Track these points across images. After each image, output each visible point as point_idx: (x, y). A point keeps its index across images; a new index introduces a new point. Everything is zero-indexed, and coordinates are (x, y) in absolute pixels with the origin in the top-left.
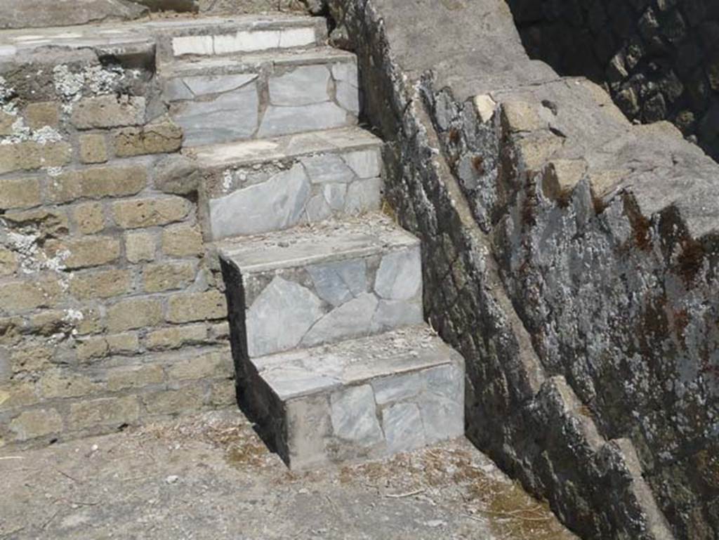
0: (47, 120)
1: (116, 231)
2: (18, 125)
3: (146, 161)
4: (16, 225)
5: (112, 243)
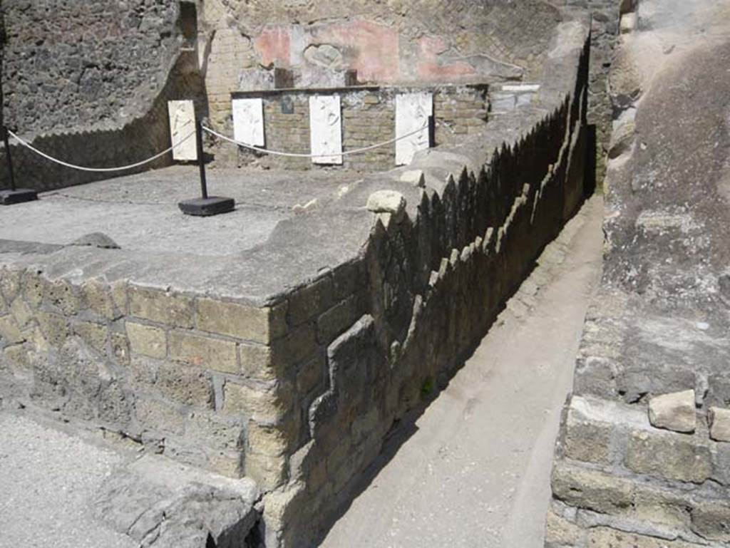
0: (455, 99)
1: (466, 126)
2: (448, 100)
3: (474, 110)
4: (446, 122)
5: (465, 128)
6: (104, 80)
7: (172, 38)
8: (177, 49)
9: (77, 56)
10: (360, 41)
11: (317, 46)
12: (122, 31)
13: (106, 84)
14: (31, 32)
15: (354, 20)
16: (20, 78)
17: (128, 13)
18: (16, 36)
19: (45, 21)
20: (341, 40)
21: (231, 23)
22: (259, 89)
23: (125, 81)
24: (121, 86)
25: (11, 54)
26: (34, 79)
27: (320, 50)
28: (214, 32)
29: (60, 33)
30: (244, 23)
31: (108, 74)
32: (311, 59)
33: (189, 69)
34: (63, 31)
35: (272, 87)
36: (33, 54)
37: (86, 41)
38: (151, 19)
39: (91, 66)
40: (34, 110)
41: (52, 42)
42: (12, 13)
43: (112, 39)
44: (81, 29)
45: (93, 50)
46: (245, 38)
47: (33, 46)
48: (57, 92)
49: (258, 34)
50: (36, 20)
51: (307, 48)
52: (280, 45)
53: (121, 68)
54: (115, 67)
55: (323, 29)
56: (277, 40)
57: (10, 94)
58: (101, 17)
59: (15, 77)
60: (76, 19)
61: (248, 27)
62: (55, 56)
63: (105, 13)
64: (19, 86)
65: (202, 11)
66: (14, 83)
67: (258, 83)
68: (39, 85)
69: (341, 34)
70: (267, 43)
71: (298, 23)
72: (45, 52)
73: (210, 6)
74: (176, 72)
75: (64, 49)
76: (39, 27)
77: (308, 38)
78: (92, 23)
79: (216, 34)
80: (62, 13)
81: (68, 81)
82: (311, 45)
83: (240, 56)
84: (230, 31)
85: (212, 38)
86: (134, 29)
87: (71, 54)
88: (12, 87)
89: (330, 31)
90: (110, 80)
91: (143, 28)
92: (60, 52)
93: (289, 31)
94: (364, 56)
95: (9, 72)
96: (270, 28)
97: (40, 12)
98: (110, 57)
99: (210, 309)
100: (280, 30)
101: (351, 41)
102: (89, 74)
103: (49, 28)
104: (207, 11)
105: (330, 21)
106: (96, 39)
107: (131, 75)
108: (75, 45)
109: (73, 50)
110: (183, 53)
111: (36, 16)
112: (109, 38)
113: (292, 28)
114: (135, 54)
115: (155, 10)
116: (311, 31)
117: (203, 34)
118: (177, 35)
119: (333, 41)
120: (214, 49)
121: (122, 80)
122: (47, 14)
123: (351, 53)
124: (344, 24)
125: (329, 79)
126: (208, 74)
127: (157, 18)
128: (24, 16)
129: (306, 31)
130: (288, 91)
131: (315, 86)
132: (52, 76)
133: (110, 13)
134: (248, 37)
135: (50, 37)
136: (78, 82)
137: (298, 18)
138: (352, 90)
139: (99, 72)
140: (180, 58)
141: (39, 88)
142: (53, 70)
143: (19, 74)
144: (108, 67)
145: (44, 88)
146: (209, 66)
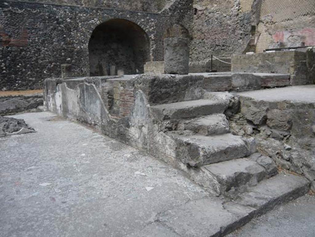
6: (222, 50)
7: (248, 35)
8: (250, 39)
9: (214, 43)
10: (306, 34)
11: (293, 36)
12: (229, 35)
13: (222, 51)
14: (200, 37)
15: (305, 28)
16: (195, 50)
17: (231, 30)
18: (196, 38)
19: (205, 33)
20: (300, 34)
21: (266, 31)
22: (274, 48)
23: (228, 50)
24: (226, 51)
25: (193, 43)
26: (200, 50)
27: (294, 37)
28: (260, 34)
29: (209, 36)
30: (270, 31)
31: (223, 48)
32: (290, 40)
33: (252, 44)
34: (211, 36)
35: (279, 47)
36: (200, 43)
37: (217, 39)
38: (238, 31)
39: (218, 46)
40: (199, 59)
41: (207, 39)
42: (195, 31)
43: (226, 38)
44: (216, 35)
45: (219, 41)
46: (270, 35)
47: (201, 40)
48: (206, 53)
49: (274, 34)
50: (203, 33)
51: (289, 37)
52: (281, 37)
53: (227, 46)
54: (225, 46)
55: (295, 31)
56: (280, 35)
57: (192, 54)
58: (223, 31)
59: (194, 50)
60: (215, 33)
61: (271, 32)
62: (207, 43)
63: (224, 30)
64: (195, 52)
65: (257, 28)
66: (193, 51)
67: (274, 46)
68: (201, 51)
69: (300, 33)
70: (277, 36)
71: (287, 30)
72: (204, 42)
73: (260, 26)
74: (249, 45)
75: (210, 41)
76: (203, 35)
77: (290, 34)
78: (220, 33)
79: (261, 35)
80: (211, 31)
81: (210, 50)
82: (290, 36)
83: (268, 40)
84: (265, 33)
85: (259, 36)
86: (233, 35)
87: (212, 42)
88: (192, 52)
89: (297, 32)
90: (223, 50)
91: (236, 34)
92: (208, 42)
93: (284, 32)
94: (307, 39)
95: (192, 48)
96: (278, 32)
97: (204, 31)
98: (224, 43)
99: (287, 53)
100: (281, 32)
101: (304, 34)
102: (217, 48)
103: (206, 35)
104: (259, 28)
105: (297, 29)
106: (220, 38)
107: (231, 48)
108: (213, 40)
109: (213, 41)
110: (251, 40)
111: (203, 32)
112: (225, 37)
113: (285, 31)
114: (232, 42)
115: (240, 29)
116: (291, 32)
117: (257, 34)
118: (250, 35)
119: (298, 35)
120: (260, 39)
121: (227, 49)
122: (206, 31)
123: (303, 38)
124: (302, 29)
125: (296, 44)
126: (257, 46)
127: (240, 31)
128: (199, 32)
129: (289, 32)
130: (283, 48)
131: (292, 47)
132: (205, 49)
133: (226, 30)
134: (271, 35)
135: (206, 38)
136: (213, 50)
137: (287, 29)
138: (303, 47)
139: (220, 48)
140: (250, 41)
141: (201, 53)
142: (206, 47)
143: (195, 49)
144: (223, 46)
145: (203, 53)
146: (258, 44)
